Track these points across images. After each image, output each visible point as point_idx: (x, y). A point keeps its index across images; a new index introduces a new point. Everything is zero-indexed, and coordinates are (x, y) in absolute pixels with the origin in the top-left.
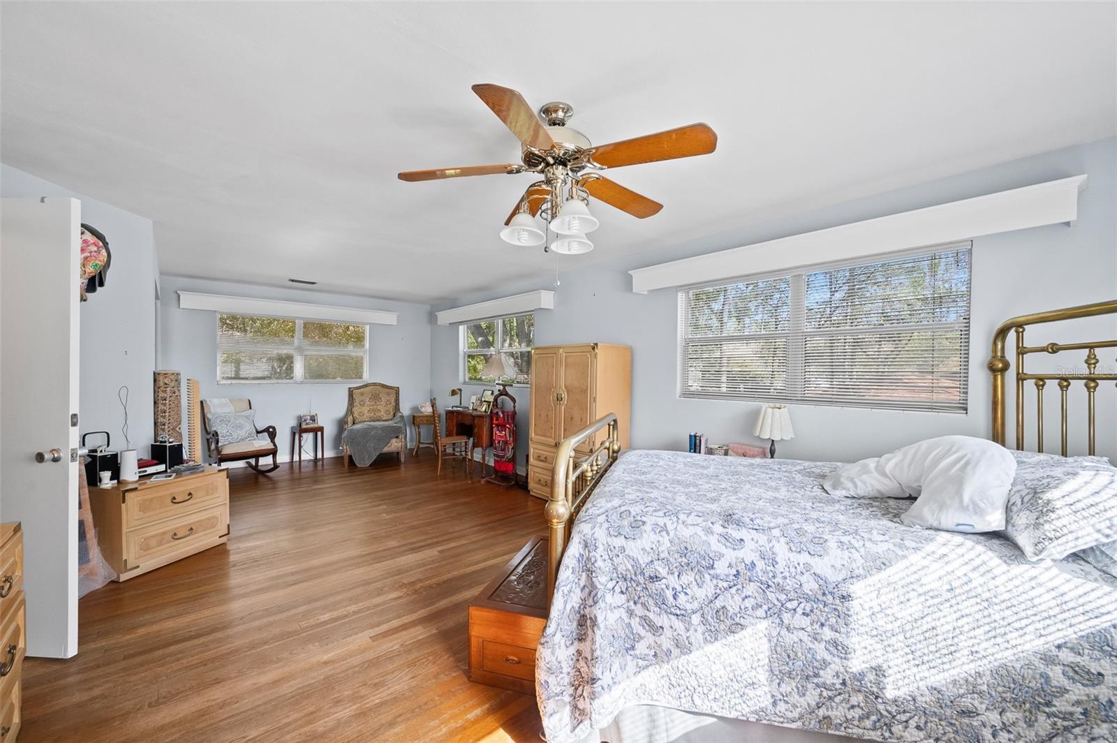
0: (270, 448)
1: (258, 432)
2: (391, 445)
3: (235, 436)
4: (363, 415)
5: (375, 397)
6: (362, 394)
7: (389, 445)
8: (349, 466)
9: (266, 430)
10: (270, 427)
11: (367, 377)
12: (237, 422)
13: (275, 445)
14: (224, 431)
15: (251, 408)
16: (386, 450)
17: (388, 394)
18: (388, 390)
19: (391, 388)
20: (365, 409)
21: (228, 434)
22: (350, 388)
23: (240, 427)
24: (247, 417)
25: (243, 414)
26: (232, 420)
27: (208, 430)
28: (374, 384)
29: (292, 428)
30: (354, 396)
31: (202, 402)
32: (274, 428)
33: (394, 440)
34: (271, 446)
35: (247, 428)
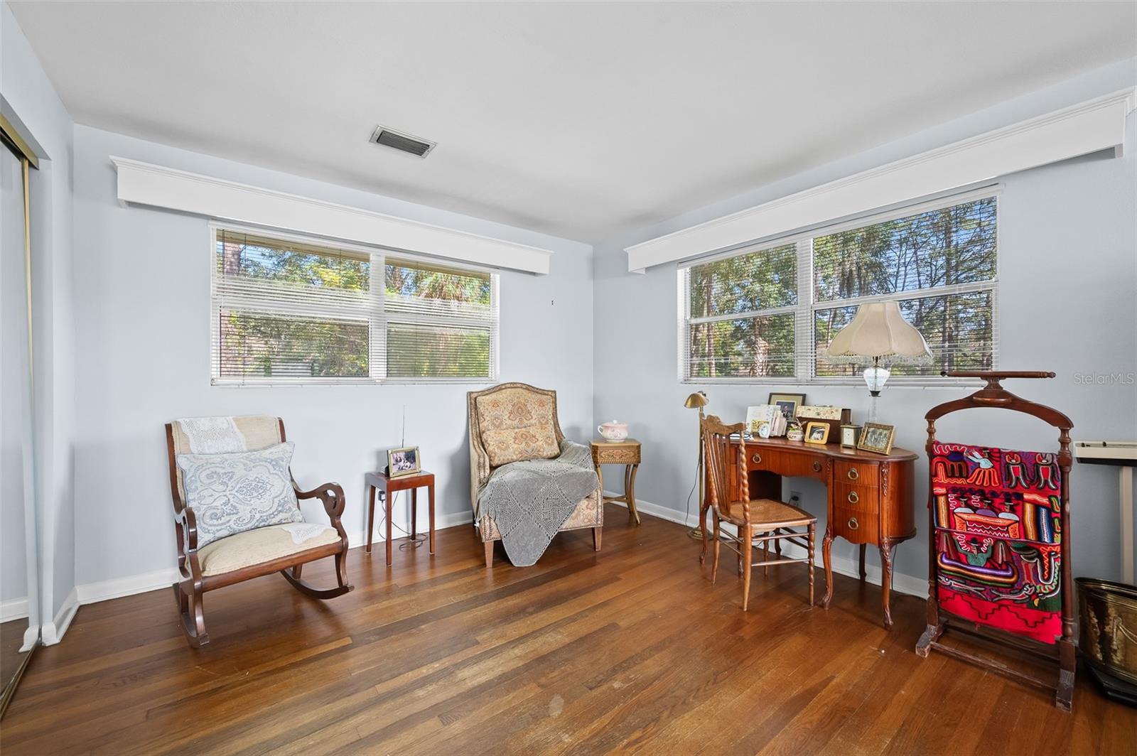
0: (332, 542)
1: (300, 495)
2: (578, 515)
3: (245, 512)
4: (507, 447)
5: (520, 410)
6: (496, 404)
7: (574, 515)
8: (494, 564)
9: (320, 493)
10: (330, 486)
11: (498, 373)
12: (252, 476)
13: (342, 533)
14: (218, 503)
15: (284, 440)
16: (569, 525)
17: (542, 404)
18: (539, 396)
19: (543, 392)
20: (508, 436)
21: (228, 509)
22: (470, 393)
23: (259, 488)
24: (275, 463)
25: (266, 454)
26: (240, 471)
27: (182, 498)
28: (514, 385)
29: (368, 477)
30: (481, 409)
31: (169, 428)
32: (338, 490)
33: (584, 503)
34: (334, 538)
35: (275, 491)
